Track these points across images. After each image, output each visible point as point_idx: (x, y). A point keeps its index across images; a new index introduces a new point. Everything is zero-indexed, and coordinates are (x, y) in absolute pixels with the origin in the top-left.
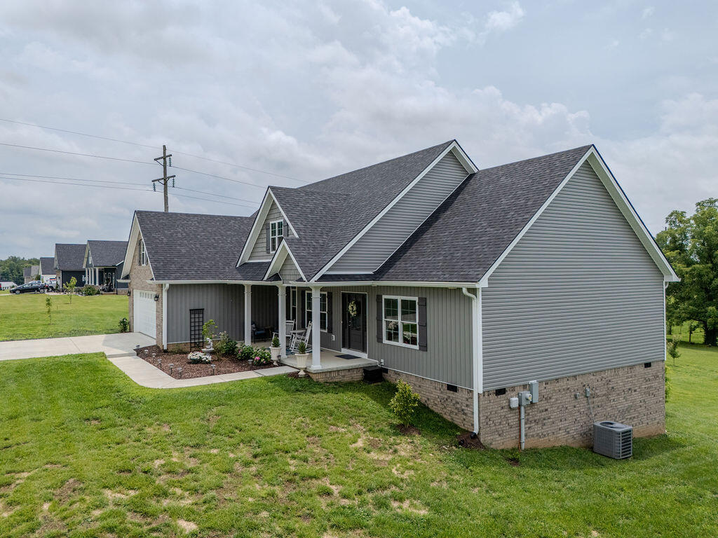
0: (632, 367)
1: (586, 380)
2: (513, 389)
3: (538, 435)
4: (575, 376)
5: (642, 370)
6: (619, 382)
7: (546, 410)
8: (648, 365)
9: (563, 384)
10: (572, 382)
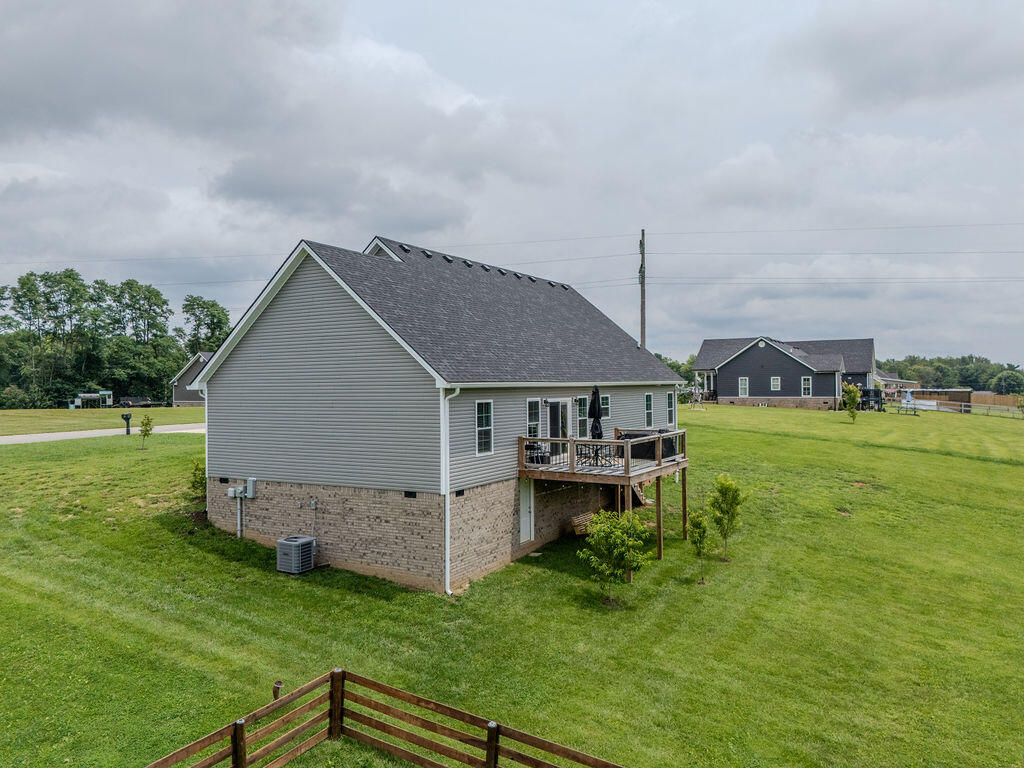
0: (382, 491)
1: (313, 491)
2: (235, 481)
3: (258, 530)
4: (300, 484)
5: (400, 498)
6: (361, 505)
7: (267, 510)
8: (410, 495)
9: (285, 489)
10: (296, 490)
